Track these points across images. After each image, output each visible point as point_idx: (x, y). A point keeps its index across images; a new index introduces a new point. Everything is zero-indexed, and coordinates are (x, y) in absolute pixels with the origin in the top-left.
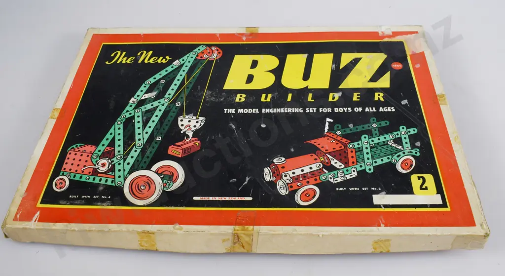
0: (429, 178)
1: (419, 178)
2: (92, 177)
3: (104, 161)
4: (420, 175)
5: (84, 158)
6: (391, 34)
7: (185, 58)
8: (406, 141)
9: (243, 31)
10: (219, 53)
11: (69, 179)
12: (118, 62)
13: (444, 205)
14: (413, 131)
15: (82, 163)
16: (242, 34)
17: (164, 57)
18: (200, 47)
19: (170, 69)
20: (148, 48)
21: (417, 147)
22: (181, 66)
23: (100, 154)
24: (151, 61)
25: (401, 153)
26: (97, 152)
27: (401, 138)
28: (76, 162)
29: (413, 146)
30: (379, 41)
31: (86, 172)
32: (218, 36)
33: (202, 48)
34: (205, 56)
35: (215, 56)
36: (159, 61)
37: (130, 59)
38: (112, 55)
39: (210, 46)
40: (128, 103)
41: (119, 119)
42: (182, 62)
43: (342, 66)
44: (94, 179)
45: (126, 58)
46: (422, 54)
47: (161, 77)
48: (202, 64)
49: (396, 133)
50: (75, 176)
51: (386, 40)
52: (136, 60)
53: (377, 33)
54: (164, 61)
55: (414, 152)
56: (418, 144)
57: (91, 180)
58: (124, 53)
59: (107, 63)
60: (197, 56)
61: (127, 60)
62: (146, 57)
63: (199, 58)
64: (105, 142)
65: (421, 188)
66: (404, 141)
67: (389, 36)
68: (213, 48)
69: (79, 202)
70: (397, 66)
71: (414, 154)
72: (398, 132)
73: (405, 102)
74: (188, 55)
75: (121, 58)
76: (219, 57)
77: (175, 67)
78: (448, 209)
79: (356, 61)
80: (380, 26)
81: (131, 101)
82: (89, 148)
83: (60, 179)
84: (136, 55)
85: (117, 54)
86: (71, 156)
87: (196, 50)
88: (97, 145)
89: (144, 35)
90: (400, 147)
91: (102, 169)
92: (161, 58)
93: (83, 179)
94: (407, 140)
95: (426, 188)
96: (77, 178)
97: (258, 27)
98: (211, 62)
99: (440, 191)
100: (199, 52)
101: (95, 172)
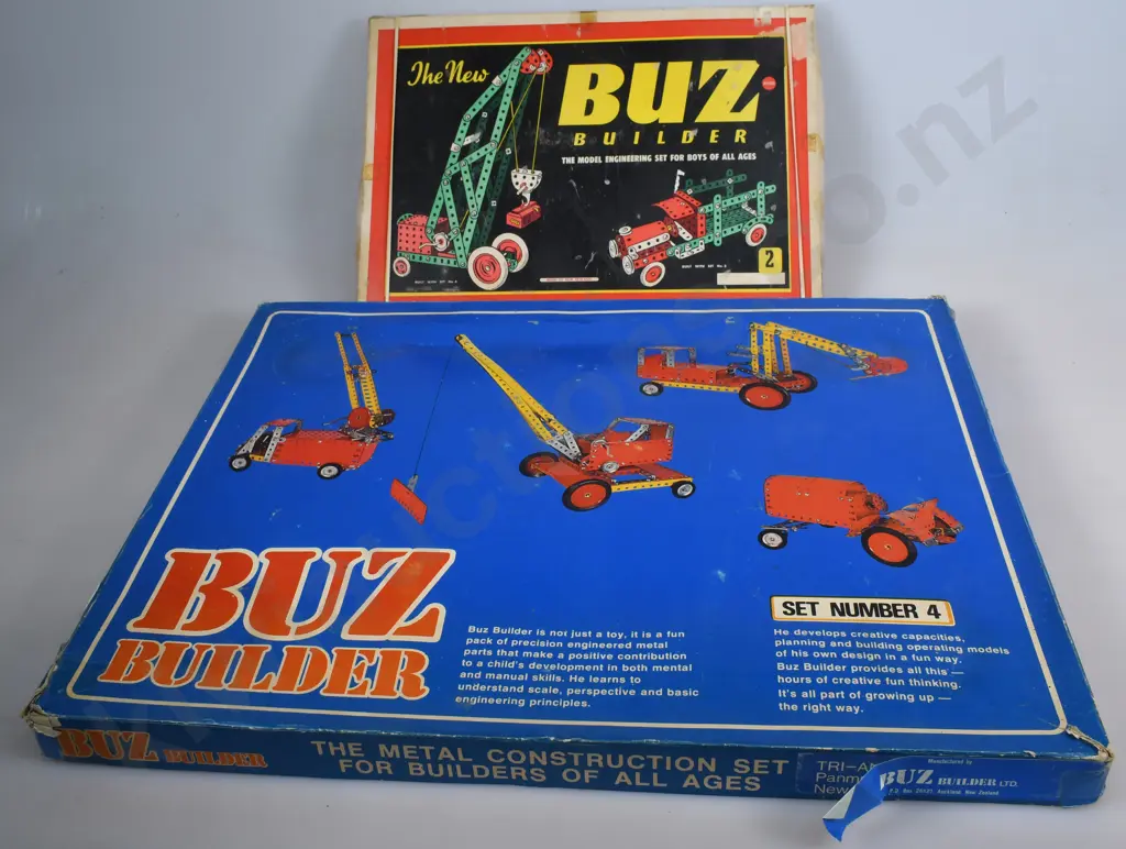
0: (777, 252)
1: (767, 253)
2: (433, 258)
3: (439, 236)
4: (768, 249)
5: (418, 233)
6: (770, 22)
7: (506, 72)
8: (761, 203)
9: (576, 20)
10: (549, 61)
11: (410, 262)
12: (424, 82)
13: (786, 286)
14: (772, 189)
15: (418, 240)
16: (575, 26)
17: (480, 73)
18: (523, 52)
19: (489, 93)
20: (457, 54)
21: (771, 212)
22: (503, 87)
23: (434, 226)
24: (465, 80)
25: (753, 220)
26: (429, 224)
27: (756, 199)
28: (411, 240)
29: (768, 211)
30: (751, 37)
31: (424, 251)
32: (544, 28)
33: (526, 53)
34: (532, 68)
35: (544, 68)
36: (475, 79)
37: (437, 77)
38: (413, 69)
39: (535, 48)
40: (449, 152)
41: (444, 177)
42: (504, 80)
43: (700, 86)
44: (435, 260)
45: (431, 75)
46: (804, 61)
47: (481, 107)
48: (528, 82)
49: (751, 192)
50: (414, 257)
51: (762, 34)
52: (445, 78)
53: (752, 20)
54: (481, 79)
55: (768, 218)
56: (774, 208)
57: (432, 262)
58: (428, 65)
59: (409, 83)
60: (521, 68)
61: (433, 78)
62: (457, 72)
63: (523, 71)
64: (436, 211)
65: (767, 265)
66: (759, 203)
67: (768, 28)
68: (541, 53)
69: (427, 288)
70: (769, 83)
71: (767, 221)
72: (754, 191)
73: (769, 145)
74: (509, 67)
75: (426, 76)
76: (549, 69)
77: (496, 89)
78: (789, 290)
79: (720, 74)
80: (758, 7)
81: (452, 149)
82: (420, 219)
83: (399, 261)
84: (443, 70)
85: (418, 66)
86: (402, 231)
87: (519, 56)
88: (428, 215)
89: (448, 29)
90: (753, 212)
91: (439, 246)
92: (476, 73)
93: (424, 261)
94: (763, 203)
95: (772, 265)
96: (417, 260)
97: (596, 12)
98: (539, 77)
99: (785, 268)
100: (523, 59)
101: (434, 252)
